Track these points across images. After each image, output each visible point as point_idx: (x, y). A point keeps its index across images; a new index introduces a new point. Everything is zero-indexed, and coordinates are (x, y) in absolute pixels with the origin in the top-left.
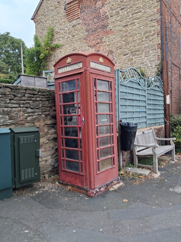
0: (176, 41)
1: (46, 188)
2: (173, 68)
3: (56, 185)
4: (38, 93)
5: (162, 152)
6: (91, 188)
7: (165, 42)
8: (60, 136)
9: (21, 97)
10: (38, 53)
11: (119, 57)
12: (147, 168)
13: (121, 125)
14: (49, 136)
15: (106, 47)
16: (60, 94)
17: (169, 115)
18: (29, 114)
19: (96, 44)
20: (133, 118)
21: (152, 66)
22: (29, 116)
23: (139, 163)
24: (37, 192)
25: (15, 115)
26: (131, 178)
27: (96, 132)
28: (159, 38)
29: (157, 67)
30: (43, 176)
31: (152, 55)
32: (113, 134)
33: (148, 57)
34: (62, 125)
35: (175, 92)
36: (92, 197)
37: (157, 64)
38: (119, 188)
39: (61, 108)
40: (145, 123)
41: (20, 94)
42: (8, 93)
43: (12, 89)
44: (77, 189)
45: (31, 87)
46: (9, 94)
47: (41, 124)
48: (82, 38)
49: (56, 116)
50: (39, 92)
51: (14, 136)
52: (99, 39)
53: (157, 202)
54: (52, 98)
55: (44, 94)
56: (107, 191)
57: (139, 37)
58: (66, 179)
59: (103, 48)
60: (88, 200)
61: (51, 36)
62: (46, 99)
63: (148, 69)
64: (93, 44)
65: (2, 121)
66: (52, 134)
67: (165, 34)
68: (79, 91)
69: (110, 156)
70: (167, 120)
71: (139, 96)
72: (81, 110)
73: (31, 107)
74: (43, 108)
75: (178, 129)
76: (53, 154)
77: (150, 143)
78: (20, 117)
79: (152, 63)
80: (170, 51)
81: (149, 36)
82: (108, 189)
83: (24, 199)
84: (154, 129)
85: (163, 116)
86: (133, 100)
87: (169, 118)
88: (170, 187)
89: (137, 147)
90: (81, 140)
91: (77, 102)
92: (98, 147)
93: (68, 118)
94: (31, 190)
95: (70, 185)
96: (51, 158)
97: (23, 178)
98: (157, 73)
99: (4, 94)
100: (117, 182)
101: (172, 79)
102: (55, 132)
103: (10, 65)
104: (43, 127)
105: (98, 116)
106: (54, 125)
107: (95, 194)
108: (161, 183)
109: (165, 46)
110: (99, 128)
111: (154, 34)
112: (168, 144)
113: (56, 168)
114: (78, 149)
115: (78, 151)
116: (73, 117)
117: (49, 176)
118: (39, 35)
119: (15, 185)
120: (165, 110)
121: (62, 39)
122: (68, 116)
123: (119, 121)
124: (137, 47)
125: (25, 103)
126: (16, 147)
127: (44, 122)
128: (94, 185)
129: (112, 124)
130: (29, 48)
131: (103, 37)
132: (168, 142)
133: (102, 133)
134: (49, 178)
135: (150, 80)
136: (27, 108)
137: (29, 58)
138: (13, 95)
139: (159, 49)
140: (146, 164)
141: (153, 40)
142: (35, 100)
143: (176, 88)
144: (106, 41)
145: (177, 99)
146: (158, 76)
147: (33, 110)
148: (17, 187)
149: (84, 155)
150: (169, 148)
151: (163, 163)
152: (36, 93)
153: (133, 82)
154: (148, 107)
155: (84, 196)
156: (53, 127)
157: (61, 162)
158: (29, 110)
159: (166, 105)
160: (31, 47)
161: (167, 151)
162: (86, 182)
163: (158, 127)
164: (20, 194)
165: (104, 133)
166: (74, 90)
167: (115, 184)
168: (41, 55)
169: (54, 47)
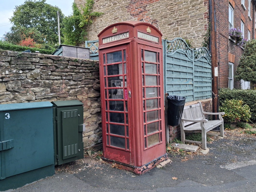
0: (224, 10)
1: (90, 166)
2: (221, 38)
3: (100, 162)
4: (81, 65)
5: (211, 127)
6: (138, 165)
7: (213, 11)
8: (104, 110)
9: (63, 69)
10: (77, 21)
11: (164, 26)
12: (195, 144)
13: (168, 99)
14: (92, 110)
15: (150, 15)
16: (105, 66)
17: (217, 88)
18: (72, 87)
19: (139, 12)
20: (180, 91)
21: (199, 36)
22: (72, 89)
23: (186, 138)
24: (80, 170)
25: (57, 88)
26: (179, 154)
27: (143, 106)
28: (207, 7)
29: (204, 37)
30: (86, 152)
31: (198, 25)
32: (160, 108)
33: (195, 27)
34: (106, 98)
35: (222, 64)
36: (139, 175)
37: (204, 34)
38: (167, 165)
39: (105, 80)
40: (192, 96)
41: (63, 65)
42: (49, 64)
43: (54, 60)
44: (123, 167)
45: (74, 58)
46: (50, 66)
47: (84, 97)
48: (124, 6)
49: (100, 89)
50: (82, 63)
51: (56, 110)
52: (142, 7)
53: (208, 179)
54: (95, 70)
55: (87, 65)
56: (154, 168)
57: (185, 6)
58: (111, 155)
59: (146, 17)
60: (135, 177)
61: (91, 3)
62: (89, 71)
63: (195, 39)
64: (136, 13)
65: (43, 94)
66: (95, 108)
67: (213, 3)
68: (125, 63)
69: (157, 132)
70: (215, 94)
71: (186, 68)
72: (127, 83)
73: (74, 79)
74: (86, 80)
75: (227, 103)
76: (96, 129)
77: (197, 117)
78: (62, 90)
79: (199, 33)
80: (218, 21)
81: (196, 4)
82: (156, 166)
83: (67, 176)
84: (202, 102)
85: (210, 89)
86: (180, 72)
87: (217, 92)
88: (220, 164)
89: (184, 121)
90: (127, 114)
91: (123, 74)
92: (145, 121)
93: (113, 91)
94: (74, 168)
95: (115, 162)
96: (94, 133)
97: (65, 155)
98: (204, 43)
99: (45, 66)
100: (164, 159)
101: (220, 50)
102: (98, 105)
103: (46, 34)
104: (86, 101)
105: (145, 89)
106: (97, 99)
107: (142, 172)
108: (210, 159)
109: (214, 15)
110: (146, 101)
111: (201, 3)
112: (216, 118)
113: (99, 143)
114: (124, 124)
115: (124, 126)
116: (118, 90)
117: (92, 153)
118: (78, 2)
119: (58, 162)
120: (213, 83)
121: (103, 7)
122: (113, 89)
123: (165, 95)
124: (183, 16)
125: (67, 75)
126: (59, 122)
127: (87, 96)
128: (141, 162)
129: (159, 97)
130: (68, 17)
131: (147, 6)
132: (216, 116)
133: (150, 107)
134: (92, 154)
135: (198, 51)
136: (69, 80)
137: (68, 27)
138: (55, 67)
139: (207, 19)
140: (193, 140)
141: (200, 9)
142: (78, 72)
143: (224, 60)
144: (150, 10)
145: (224, 72)
146: (205, 47)
147: (75, 83)
148: (59, 164)
149: (131, 130)
150: (218, 123)
151: (212, 139)
152: (79, 64)
153: (180, 53)
154: (194, 80)
155: (131, 174)
156: (96, 100)
157: (105, 138)
158: (72, 83)
159: (214, 78)
160: (70, 16)
161: (215, 126)
162: (132, 158)
163: (205, 100)
164: (62, 172)
165: (152, 107)
166: (120, 61)
167: (162, 161)
168: (81, 23)
169: (93, 15)
